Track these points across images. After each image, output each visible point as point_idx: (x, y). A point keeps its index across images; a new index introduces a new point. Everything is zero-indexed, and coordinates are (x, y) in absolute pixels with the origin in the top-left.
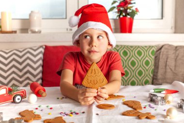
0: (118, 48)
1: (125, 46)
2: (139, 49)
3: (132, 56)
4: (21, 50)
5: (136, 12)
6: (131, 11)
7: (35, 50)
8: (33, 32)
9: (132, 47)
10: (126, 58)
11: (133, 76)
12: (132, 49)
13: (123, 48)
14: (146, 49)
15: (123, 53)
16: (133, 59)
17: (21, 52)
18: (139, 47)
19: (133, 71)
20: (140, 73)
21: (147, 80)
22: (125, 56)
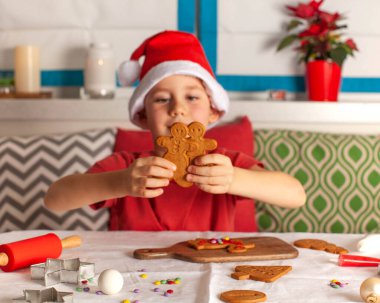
0: (301, 140)
1: (318, 134)
2: (354, 142)
3: (337, 160)
4: (59, 138)
5: (348, 50)
6: (334, 47)
7: (93, 140)
8: (95, 96)
9: (336, 137)
10: (319, 166)
11: (338, 211)
12: (336, 142)
13: (315, 140)
14: (373, 142)
15: (313, 153)
16: (338, 167)
17: (59, 143)
18: (354, 137)
19: (338, 198)
20: (356, 204)
21: (372, 220)
22: (319, 160)
